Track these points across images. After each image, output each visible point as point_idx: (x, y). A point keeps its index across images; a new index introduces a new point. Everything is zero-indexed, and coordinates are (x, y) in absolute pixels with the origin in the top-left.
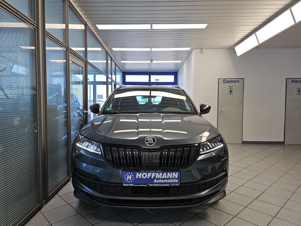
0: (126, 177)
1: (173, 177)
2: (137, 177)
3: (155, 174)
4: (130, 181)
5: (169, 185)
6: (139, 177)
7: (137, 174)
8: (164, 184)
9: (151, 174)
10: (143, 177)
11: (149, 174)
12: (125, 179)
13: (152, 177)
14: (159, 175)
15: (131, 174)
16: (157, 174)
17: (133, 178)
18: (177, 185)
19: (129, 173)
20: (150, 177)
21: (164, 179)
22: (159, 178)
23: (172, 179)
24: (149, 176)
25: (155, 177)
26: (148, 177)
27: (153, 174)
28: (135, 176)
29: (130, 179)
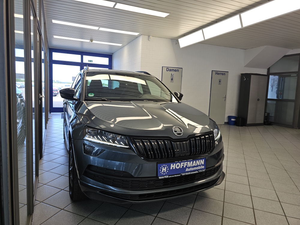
0: (162, 169)
1: (201, 164)
2: (171, 168)
3: (187, 163)
4: (165, 173)
5: (197, 172)
6: (173, 168)
7: (172, 165)
8: (193, 172)
9: (183, 163)
10: (177, 168)
11: (182, 163)
12: (160, 171)
13: (185, 167)
14: (190, 164)
15: (166, 166)
16: (189, 162)
17: (168, 169)
18: (204, 170)
19: (164, 165)
20: (183, 167)
21: (194, 167)
22: (190, 166)
23: (200, 166)
24: (182, 165)
25: (186, 166)
26: (181, 167)
27: (185, 163)
28: (170, 167)
29: (165, 171)
